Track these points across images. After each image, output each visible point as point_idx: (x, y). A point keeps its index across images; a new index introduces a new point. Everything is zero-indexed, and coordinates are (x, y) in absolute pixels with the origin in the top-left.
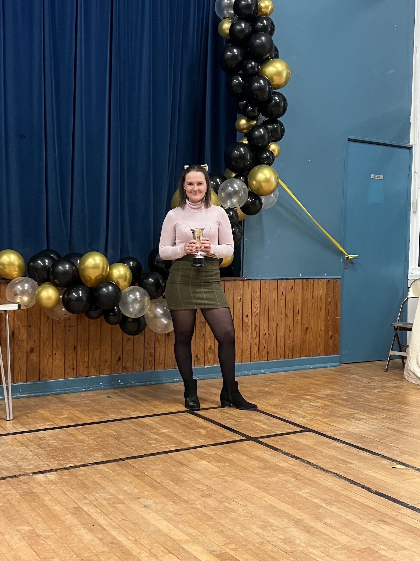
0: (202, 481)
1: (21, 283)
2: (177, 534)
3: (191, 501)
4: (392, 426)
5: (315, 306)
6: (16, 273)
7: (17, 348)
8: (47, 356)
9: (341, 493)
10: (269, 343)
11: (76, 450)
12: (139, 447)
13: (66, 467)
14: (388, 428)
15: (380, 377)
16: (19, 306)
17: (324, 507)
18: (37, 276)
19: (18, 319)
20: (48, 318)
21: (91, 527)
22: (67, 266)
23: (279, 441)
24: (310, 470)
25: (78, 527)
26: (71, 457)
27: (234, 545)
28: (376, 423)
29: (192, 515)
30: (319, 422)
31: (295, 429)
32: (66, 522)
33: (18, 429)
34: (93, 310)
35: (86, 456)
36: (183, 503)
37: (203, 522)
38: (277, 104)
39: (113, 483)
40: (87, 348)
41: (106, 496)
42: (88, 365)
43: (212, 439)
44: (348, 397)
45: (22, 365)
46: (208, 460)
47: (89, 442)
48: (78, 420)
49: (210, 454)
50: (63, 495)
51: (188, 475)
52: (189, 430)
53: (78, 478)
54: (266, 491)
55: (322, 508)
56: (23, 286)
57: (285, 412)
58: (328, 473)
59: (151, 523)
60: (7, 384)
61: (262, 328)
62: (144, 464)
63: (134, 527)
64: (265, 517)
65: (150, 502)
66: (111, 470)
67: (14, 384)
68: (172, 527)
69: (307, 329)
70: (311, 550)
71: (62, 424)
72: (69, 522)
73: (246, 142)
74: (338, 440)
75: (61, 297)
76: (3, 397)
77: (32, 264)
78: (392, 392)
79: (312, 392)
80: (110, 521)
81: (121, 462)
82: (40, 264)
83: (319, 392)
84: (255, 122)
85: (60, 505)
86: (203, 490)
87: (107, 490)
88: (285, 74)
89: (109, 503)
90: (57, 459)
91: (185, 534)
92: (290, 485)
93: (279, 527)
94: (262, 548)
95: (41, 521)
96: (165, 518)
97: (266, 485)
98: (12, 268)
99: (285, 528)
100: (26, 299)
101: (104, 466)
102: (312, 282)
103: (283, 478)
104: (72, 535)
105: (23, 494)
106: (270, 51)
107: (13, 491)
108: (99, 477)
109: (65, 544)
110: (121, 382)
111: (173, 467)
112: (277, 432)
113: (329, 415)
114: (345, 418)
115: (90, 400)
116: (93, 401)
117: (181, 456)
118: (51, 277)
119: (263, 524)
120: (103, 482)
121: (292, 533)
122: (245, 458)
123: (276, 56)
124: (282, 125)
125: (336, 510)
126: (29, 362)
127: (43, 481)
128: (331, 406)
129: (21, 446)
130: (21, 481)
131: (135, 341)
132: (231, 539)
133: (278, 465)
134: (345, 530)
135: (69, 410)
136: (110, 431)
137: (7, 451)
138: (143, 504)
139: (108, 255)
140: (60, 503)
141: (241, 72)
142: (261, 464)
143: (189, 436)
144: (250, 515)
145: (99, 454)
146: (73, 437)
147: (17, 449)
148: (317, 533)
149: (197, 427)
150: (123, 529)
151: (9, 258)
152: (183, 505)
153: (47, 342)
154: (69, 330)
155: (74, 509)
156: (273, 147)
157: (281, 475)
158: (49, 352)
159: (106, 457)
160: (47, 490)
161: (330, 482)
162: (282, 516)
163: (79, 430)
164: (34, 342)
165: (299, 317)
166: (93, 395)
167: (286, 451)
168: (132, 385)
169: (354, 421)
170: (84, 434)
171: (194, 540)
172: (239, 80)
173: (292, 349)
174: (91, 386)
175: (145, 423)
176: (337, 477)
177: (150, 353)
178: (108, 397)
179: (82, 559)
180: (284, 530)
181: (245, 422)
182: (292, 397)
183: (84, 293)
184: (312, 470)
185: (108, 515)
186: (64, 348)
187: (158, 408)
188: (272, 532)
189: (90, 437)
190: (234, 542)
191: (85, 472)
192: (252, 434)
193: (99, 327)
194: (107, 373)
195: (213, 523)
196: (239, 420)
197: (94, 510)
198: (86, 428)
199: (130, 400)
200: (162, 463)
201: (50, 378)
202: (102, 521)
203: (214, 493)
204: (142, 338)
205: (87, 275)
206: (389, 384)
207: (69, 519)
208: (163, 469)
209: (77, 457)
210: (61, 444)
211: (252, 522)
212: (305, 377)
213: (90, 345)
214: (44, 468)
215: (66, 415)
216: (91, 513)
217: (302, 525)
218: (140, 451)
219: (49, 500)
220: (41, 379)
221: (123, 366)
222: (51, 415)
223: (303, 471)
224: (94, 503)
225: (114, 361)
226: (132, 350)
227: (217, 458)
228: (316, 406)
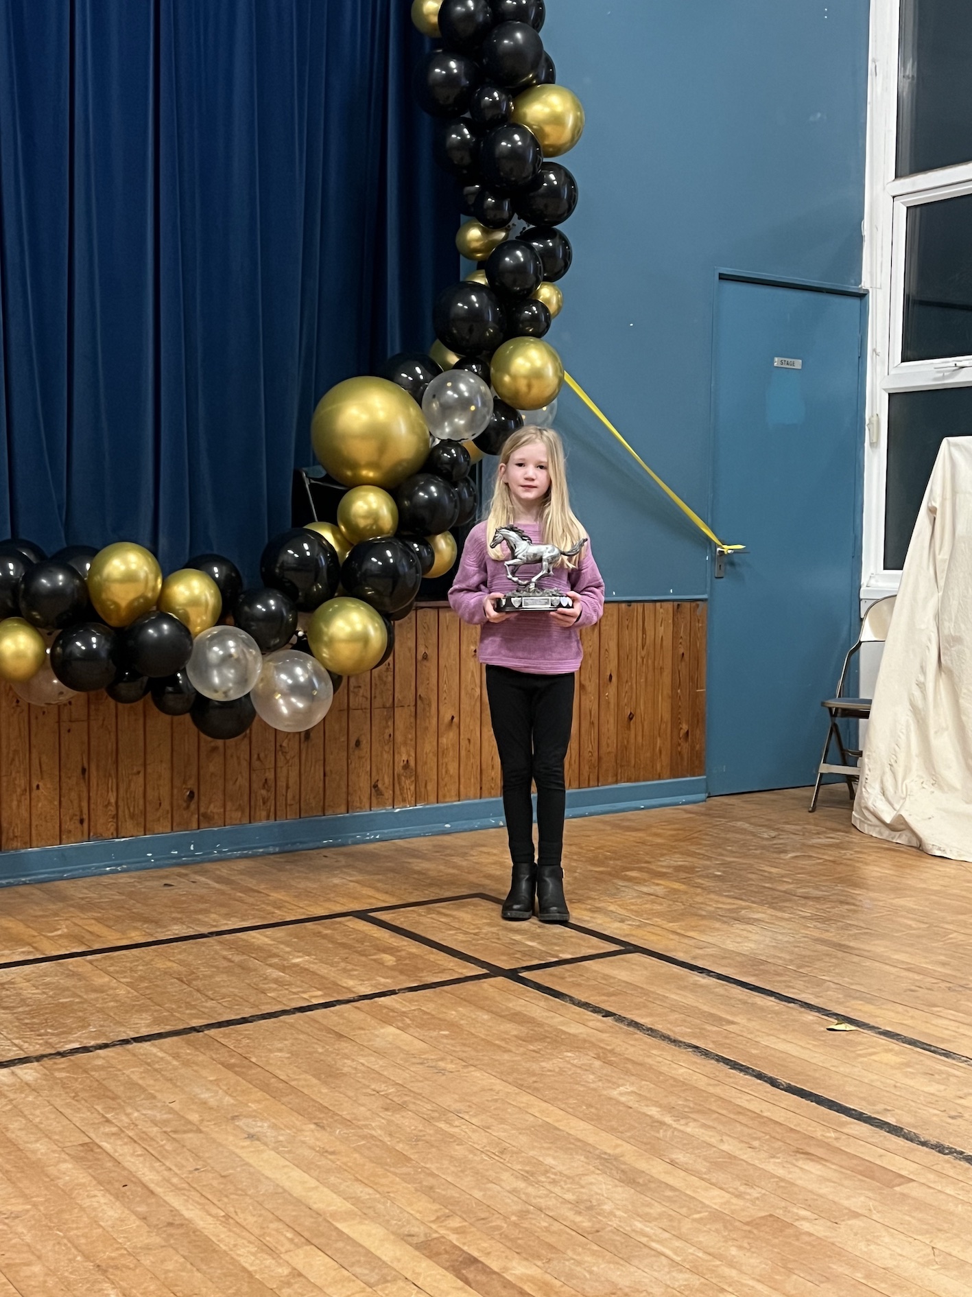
0: (385, 1073)
2: (325, 1199)
3: (359, 1120)
4: (825, 936)
5: (647, 666)
8: (18, 794)
9: (708, 1093)
11: (86, 1010)
12: (237, 998)
13: (61, 1050)
14: (816, 940)
15: (798, 824)
17: (670, 1126)
20: (18, 701)
21: (119, 1189)
22: (61, 577)
23: (567, 975)
24: (636, 1040)
25: (87, 1191)
26: (75, 1028)
27: (458, 1219)
28: (790, 929)
29: (360, 1153)
30: (659, 930)
31: (603, 948)
32: (59, 1178)
34: (125, 682)
35: (111, 1024)
36: (339, 1126)
37: (387, 1167)
38: (554, 191)
39: (175, 1085)
40: (113, 772)
41: (158, 1115)
42: (117, 811)
43: (409, 976)
44: (724, 872)
46: (400, 1024)
47: (119, 992)
48: (93, 941)
49: (404, 1009)
50: (53, 1116)
51: (353, 1060)
52: (356, 957)
53: (92, 1076)
54: (534, 1091)
55: (664, 1127)
57: (580, 908)
58: (680, 1046)
59: (263, 1175)
62: (249, 1038)
63: (222, 1186)
64: (532, 1153)
65: (262, 1127)
66: (170, 1055)
68: (313, 1183)
69: (631, 717)
70: (639, 1225)
71: (55, 950)
72: (67, 1178)
73: (482, 280)
74: (701, 970)
75: (48, 651)
78: (826, 857)
79: (641, 862)
80: (167, 1173)
81: (194, 1035)
83: (658, 861)
84: (503, 234)
85: (47, 1140)
86: (389, 1094)
87: (160, 1101)
88: (570, 121)
89: (165, 1132)
90: (42, 1031)
91: (344, 1199)
92: (592, 1077)
93: (565, 1175)
94: (526, 1224)
96: (296, 1162)
97: (534, 1079)
99: (577, 1175)
101: (155, 1046)
102: (640, 610)
103: (575, 1062)
104: (74, 1208)
106: (535, 67)
108: (141, 1073)
109: (58, 1230)
110: (195, 850)
111: (316, 1043)
112: (561, 955)
113: (682, 914)
114: (718, 920)
115: (122, 894)
116: (129, 894)
117: (336, 1018)
118: (23, 605)
119: (527, 1168)
120: (152, 1082)
121: (595, 1188)
122: (486, 1017)
123: (550, 79)
124: (565, 243)
125: (697, 1130)
127: (8, 1086)
128: (686, 893)
131: (229, 752)
132: (451, 1204)
133: (563, 1032)
134: (716, 1177)
135: (72, 917)
136: (170, 964)
138: (245, 1132)
139: (160, 551)
140: (46, 1134)
141: (467, 115)
142: (523, 1030)
143: (356, 970)
144: (497, 1149)
145: (142, 1019)
146: (80, 980)
148: (652, 1185)
149: (375, 949)
150: (199, 1192)
152: (341, 1131)
153: (17, 759)
154: (69, 731)
155: (80, 1148)
156: (546, 293)
157: (569, 1054)
158: (22, 782)
159: (159, 1025)
160: (15, 1106)
161: (685, 1067)
162: (572, 1149)
163: (95, 963)
165: (611, 692)
166: (130, 880)
167: (583, 998)
168: (223, 855)
169: (738, 925)
170: (108, 973)
171: (365, 1211)
172: (463, 135)
173: (596, 764)
174: (124, 861)
175: (252, 944)
176: (699, 1054)
177: (264, 781)
178: (166, 885)
179: (98, 1266)
180: (577, 1179)
181: (486, 934)
182: (596, 875)
183: (103, 642)
184: (641, 1039)
185: (162, 1160)
186: (57, 773)
187: (284, 907)
188: (548, 1187)
189: (122, 980)
190: (459, 1213)
191: (108, 1062)
192: (503, 961)
193: (141, 721)
194: (162, 830)
195: (410, 1170)
196: (474, 929)
197: (127, 1149)
198: (111, 958)
199: (218, 890)
200: (292, 1034)
201: (25, 843)
202: (148, 1173)
203: (413, 1100)
204: (244, 745)
205: (108, 600)
206: (819, 840)
207: (69, 1171)
208: (295, 1048)
209: (90, 1025)
210: (50, 997)
211: (501, 1165)
212: (629, 829)
213: (120, 764)
214: (9, 1055)
215: (63, 930)
216: (120, 1155)
217: (618, 1168)
218: (239, 1009)
219: (20, 1129)
220: (4, 847)
221: (201, 812)
222: (29, 929)
223: (621, 1043)
224: (129, 1133)
225: (180, 802)
226: (222, 774)
227: (422, 1019)
228: (651, 895)
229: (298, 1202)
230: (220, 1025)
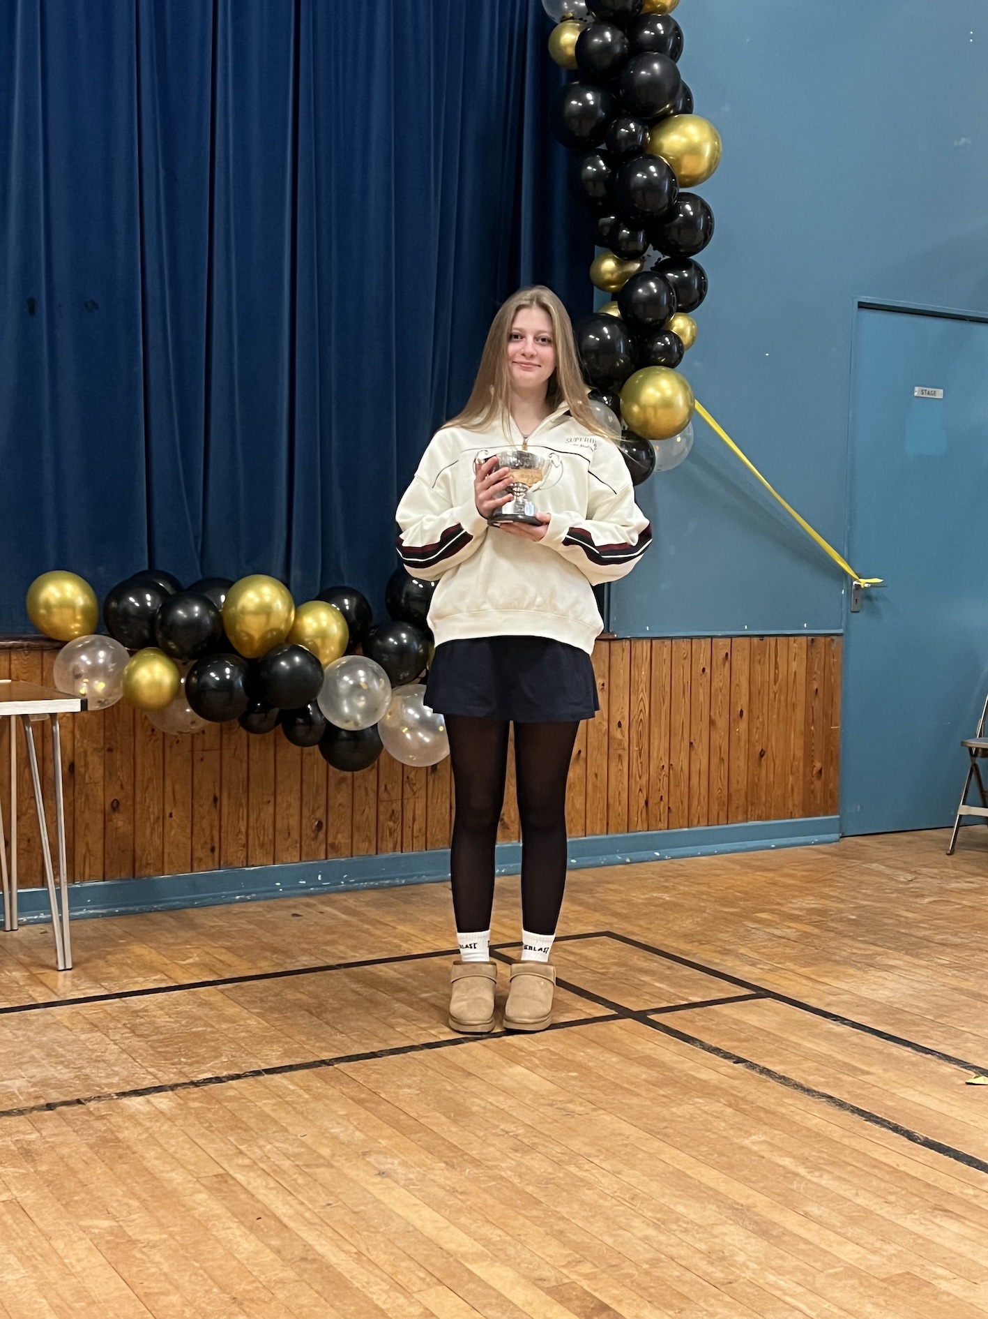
0: (514, 1114)
1: (90, 650)
2: (456, 1240)
3: (488, 1160)
4: (965, 985)
5: (780, 700)
6: (78, 625)
7: (80, 801)
8: (152, 821)
9: (844, 1145)
10: (672, 787)
11: (218, 1039)
12: (366, 1032)
13: (195, 1079)
14: (954, 989)
15: (936, 868)
16: (84, 704)
17: (803, 1177)
18: (125, 631)
19: (83, 734)
20: (153, 730)
21: (254, 1222)
22: (197, 609)
23: (696, 1019)
24: (769, 1088)
25: (223, 1223)
26: (208, 1058)
27: (589, 1265)
28: (928, 977)
29: (490, 1194)
30: (789, 975)
31: (736, 992)
32: (195, 1209)
33: (84, 991)
34: (258, 713)
35: (244, 1056)
36: (469, 1166)
37: (517, 1209)
38: (690, 222)
39: (306, 1118)
40: (244, 801)
41: (290, 1148)
42: (247, 839)
44: (858, 916)
45: (93, 841)
46: (528, 1064)
47: (249, 1022)
48: (223, 970)
49: (532, 1049)
50: (188, 1146)
51: (483, 1100)
53: (225, 1107)
54: (664, 1136)
55: (798, 1178)
56: (94, 657)
57: (709, 950)
58: (813, 1096)
59: (394, 1212)
60: (57, 884)
61: (654, 754)
62: (378, 1073)
63: (354, 1223)
64: (662, 1201)
65: (392, 1164)
66: (301, 1088)
67: (74, 886)
68: (443, 1223)
69: (762, 754)
70: (772, 1278)
71: (186, 979)
72: (203, 1209)
73: (615, 313)
74: (835, 1018)
75: (183, 681)
76: (49, 916)
77: (114, 604)
78: (965, 902)
79: (772, 904)
80: (299, 1208)
81: (323, 1069)
82: (132, 604)
83: (790, 902)
84: (638, 265)
85: (182, 1170)
86: (517, 1135)
87: (292, 1134)
88: (707, 150)
89: (297, 1166)
90: (176, 1060)
91: (475, 1240)
92: (723, 1124)
93: (697, 1225)
94: (657, 1272)
95: (139, 1208)
96: (427, 1201)
97: (665, 1124)
98: (68, 613)
99: (710, 1225)
100: (100, 686)
101: (285, 1078)
102: (773, 644)
103: (706, 1108)
104: (210, 1239)
105: (96, 1144)
106: (672, 96)
107: (73, 1137)
108: (274, 1105)
109: (195, 1261)
110: (323, 880)
111: (444, 1080)
112: (690, 998)
113: (816, 959)
114: (852, 966)
115: (251, 923)
116: (260, 924)
117: (464, 1056)
118: (160, 636)
119: (659, 1215)
120: (283, 1115)
121: (728, 1239)
122: (614, 1059)
123: (688, 109)
124: (700, 272)
125: (831, 1182)
126: (108, 833)
127: (143, 1113)
128: (818, 937)
129: (92, 1031)
130: (90, 1113)
131: (357, 784)
132: (582, 1250)
133: (695, 1078)
134: (852, 1231)
135: (203, 945)
136: (299, 996)
137: (59, 1042)
138: (376, 1168)
139: (292, 583)
140: (181, 1164)
141: (603, 147)
142: (654, 1074)
144: (628, 1196)
145: (273, 1051)
146: (212, 1009)
148: (786, 1238)
150: (331, 1228)
151: (62, 590)
152: (469, 1170)
153: (151, 787)
154: (202, 760)
155: (215, 1179)
156: (681, 324)
157: (700, 1101)
158: (155, 809)
159: (290, 1057)
160: (151, 1135)
161: (817, 1117)
162: (704, 1198)
164: (119, 788)
165: (743, 726)
166: (260, 909)
167: (714, 1043)
168: (350, 886)
169: (873, 972)
170: (238, 1003)
171: (496, 1253)
172: (598, 167)
173: (726, 802)
174: (253, 890)
175: (379, 977)
176: (833, 1104)
177: (391, 812)
178: (294, 915)
179: (234, 1298)
180: (709, 1229)
181: (614, 975)
182: (726, 916)
183: (236, 672)
184: (775, 1088)
185: (294, 1194)
186: (190, 801)
187: (411, 940)
188: (680, 1236)
189: (253, 1011)
190: (590, 1259)
191: (240, 1093)
192: (630, 1002)
193: (272, 752)
194: (290, 860)
195: (541, 1214)
196: (602, 968)
197: (260, 1182)
198: (241, 988)
199: (347, 921)
200: (421, 1070)
201: (158, 870)
202: (281, 1207)
203: (542, 1142)
204: (372, 776)
205: (242, 631)
206: (958, 885)
207: (204, 1203)
208: (423, 1085)
209: (222, 1055)
210: (183, 1026)
211: (632, 1212)
212: (760, 869)
213: (251, 794)
214: (144, 1083)
215: (194, 959)
216: (254, 1188)
217: (750, 1219)
218: (368, 1044)
219: (156, 1158)
220: (137, 874)
221: (329, 842)
222: (161, 957)
223: (753, 1091)
224: (262, 1165)
225: (308, 832)
226: (350, 804)
227: (550, 1059)
228: (784, 938)
229: (429, 1241)
230: (349, 1059)
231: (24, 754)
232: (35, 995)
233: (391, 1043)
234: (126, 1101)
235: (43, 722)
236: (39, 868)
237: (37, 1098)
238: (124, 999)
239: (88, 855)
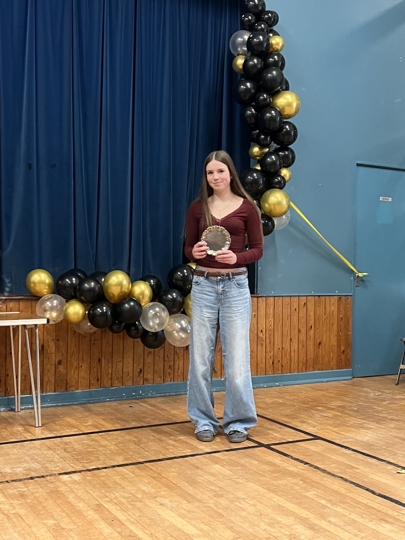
0: (215, 483)
1: (51, 300)
3: (204, 500)
4: (399, 435)
5: (327, 322)
6: (46, 290)
7: (46, 361)
8: (74, 368)
9: (346, 495)
10: (283, 357)
11: (99, 454)
13: (89, 469)
14: (395, 437)
15: (390, 390)
16: (48, 321)
17: (329, 508)
18: (65, 293)
19: (47, 333)
20: (75, 332)
21: (110, 522)
22: (93, 284)
23: (290, 448)
24: (317, 474)
25: (98, 522)
28: (384, 432)
29: (204, 513)
30: (329, 431)
31: (305, 437)
33: (46, 435)
34: (116, 325)
35: (108, 460)
36: (196, 502)
37: (215, 518)
38: (288, 133)
39: (132, 484)
40: (110, 361)
41: (126, 495)
42: (112, 376)
43: (226, 445)
44: (358, 408)
45: (50, 376)
46: (222, 464)
47: (111, 447)
48: (101, 427)
49: (223, 458)
50: (86, 494)
51: (203, 477)
53: (100, 479)
54: (275, 492)
56: (52, 303)
57: (296, 421)
58: (335, 477)
59: (166, 519)
60: (36, 394)
61: (276, 343)
62: (161, 467)
63: (150, 523)
64: (273, 516)
65: (166, 501)
66: (131, 472)
67: (43, 394)
68: (185, 523)
69: (320, 344)
71: (87, 430)
72: (91, 517)
73: (259, 168)
74: (346, 448)
75: (87, 312)
76: (33, 406)
77: (60, 282)
78: (401, 403)
79: (323, 404)
80: (129, 517)
81: (140, 465)
82: (68, 282)
83: (331, 403)
84: (267, 150)
85: (83, 502)
86: (216, 491)
87: (127, 489)
88: (295, 105)
89: (128, 501)
90: (82, 461)
91: (198, 530)
92: (298, 487)
93: (286, 525)
95: (66, 516)
97: (275, 487)
98: (42, 286)
99: (291, 525)
100: (54, 314)
101: (124, 468)
102: (324, 299)
103: (292, 481)
104: (93, 528)
105: (50, 492)
107: (41, 489)
108: (120, 478)
110: (142, 393)
111: (188, 470)
112: (288, 440)
113: (339, 425)
114: (354, 428)
115: (112, 409)
116: (116, 410)
117: (196, 461)
118: (78, 294)
119: (271, 521)
120: (123, 482)
122: (256, 463)
124: (292, 152)
125: (340, 510)
126: (57, 373)
127: (69, 481)
128: (341, 416)
129: (49, 450)
130: (47, 481)
131: (156, 354)
133: (288, 470)
134: (349, 528)
135: (93, 418)
137: (36, 454)
138: (160, 503)
139: (131, 274)
140: (83, 500)
141: (254, 104)
142: (271, 468)
145: (120, 458)
146: (96, 442)
147: (45, 452)
148: (321, 530)
150: (141, 524)
151: (40, 276)
152: (197, 504)
153: (74, 355)
154: (94, 344)
155: (96, 506)
156: (285, 172)
157: (290, 478)
158: (75, 364)
159: (126, 460)
160: (71, 489)
161: (337, 485)
162: (289, 515)
163: (102, 436)
164: (61, 355)
165: (312, 333)
166: (116, 404)
167: (296, 457)
168: (153, 395)
169: (362, 430)
170: (107, 440)
173: (305, 363)
174: (114, 397)
175: (163, 431)
176: (343, 480)
177: (169, 366)
178: (130, 407)
180: (290, 527)
182: (304, 408)
183: (108, 309)
184: (320, 474)
185: (127, 511)
186: (89, 361)
187: (176, 416)
188: (279, 529)
189: (113, 443)
190: (243, 537)
191: (107, 474)
192: (264, 441)
193: (122, 341)
195: (224, 520)
197: (114, 507)
198: (108, 434)
199: (151, 409)
200: (178, 466)
201: (76, 388)
202: (121, 516)
203: (226, 494)
204: (162, 351)
205: (110, 293)
206: (399, 397)
207: (91, 514)
208: (179, 472)
210: (85, 448)
211: (260, 520)
212: (318, 390)
213: (113, 358)
214: (69, 470)
215: (90, 423)
216: (111, 509)
217: (307, 523)
218: (158, 456)
219: (73, 498)
220: (68, 390)
221: (144, 378)
222: (77, 422)
223: (311, 475)
224: (115, 501)
225: (136, 373)
226: (153, 363)
227: (230, 462)
228: (327, 417)
229: (179, 530)
230: (151, 461)
231: (24, 342)
232: (26, 436)
233: (167, 455)
234: (61, 476)
235: (32, 328)
236: (29, 387)
237: (27, 475)
238: (61, 438)
239: (48, 382)
